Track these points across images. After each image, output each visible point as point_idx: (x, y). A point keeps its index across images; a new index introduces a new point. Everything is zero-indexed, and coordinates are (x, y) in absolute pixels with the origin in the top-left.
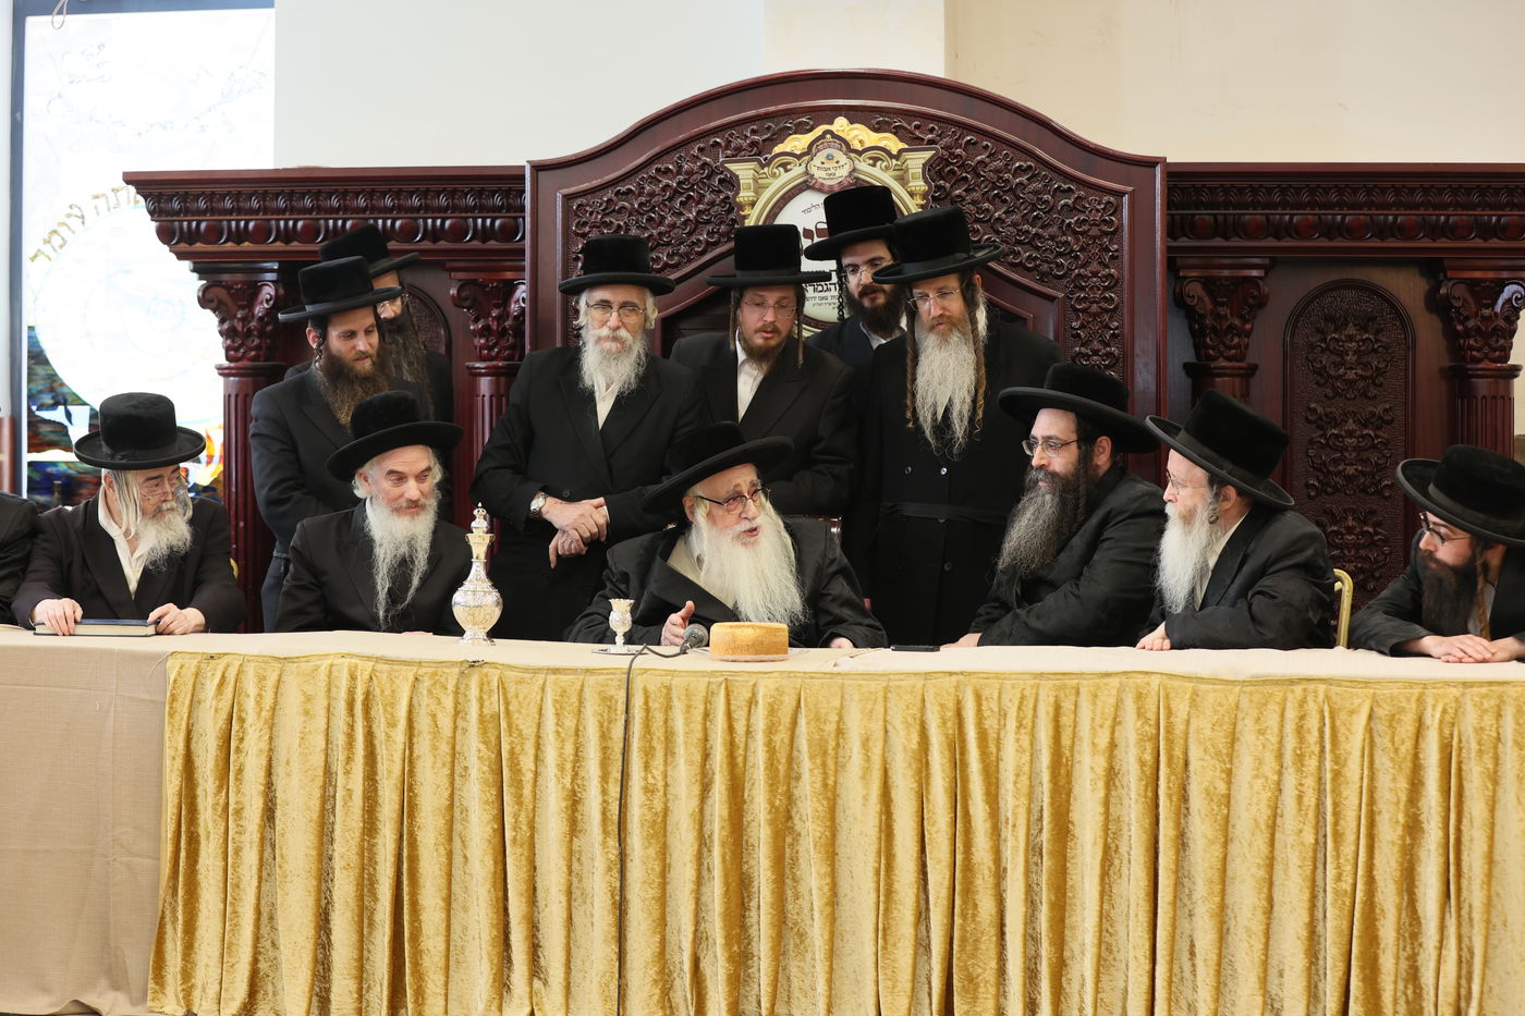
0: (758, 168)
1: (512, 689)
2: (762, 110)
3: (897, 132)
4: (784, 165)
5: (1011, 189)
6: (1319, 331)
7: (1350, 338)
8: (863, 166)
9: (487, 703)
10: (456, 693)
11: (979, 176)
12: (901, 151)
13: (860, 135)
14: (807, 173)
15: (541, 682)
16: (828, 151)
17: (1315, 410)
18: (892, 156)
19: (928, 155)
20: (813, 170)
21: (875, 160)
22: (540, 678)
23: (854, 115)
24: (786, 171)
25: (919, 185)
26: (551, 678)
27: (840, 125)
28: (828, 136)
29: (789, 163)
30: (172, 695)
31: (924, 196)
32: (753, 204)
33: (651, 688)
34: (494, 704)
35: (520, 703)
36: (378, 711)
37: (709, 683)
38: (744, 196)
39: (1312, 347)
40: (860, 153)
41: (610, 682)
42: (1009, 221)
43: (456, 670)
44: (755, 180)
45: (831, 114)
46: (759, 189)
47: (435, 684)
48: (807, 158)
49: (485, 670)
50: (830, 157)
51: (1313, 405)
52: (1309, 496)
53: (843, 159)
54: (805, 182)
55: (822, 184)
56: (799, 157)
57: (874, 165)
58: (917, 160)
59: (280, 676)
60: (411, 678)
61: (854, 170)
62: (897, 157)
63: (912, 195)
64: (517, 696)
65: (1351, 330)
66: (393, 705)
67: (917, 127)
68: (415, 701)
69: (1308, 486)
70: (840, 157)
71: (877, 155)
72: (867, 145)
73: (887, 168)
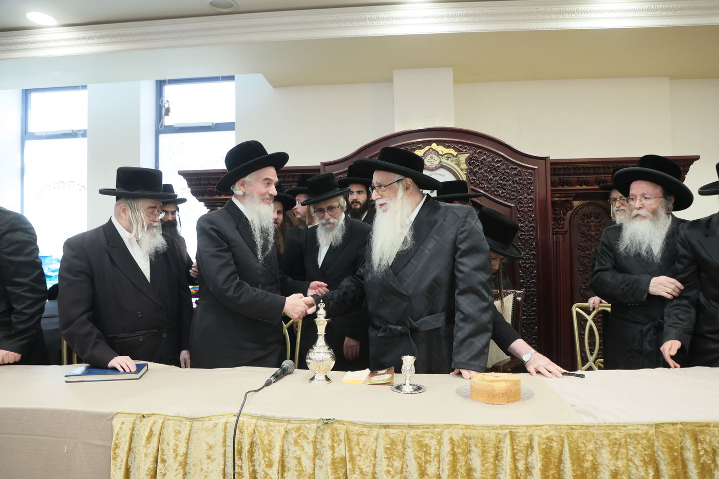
1: (354, 438)
2: (405, 143)
3: (454, 148)
5: (495, 168)
6: (582, 219)
7: (592, 221)
8: (444, 160)
9: (337, 450)
10: (315, 442)
11: (483, 164)
12: (457, 154)
13: (441, 149)
15: (375, 434)
16: (431, 155)
17: (581, 246)
18: (454, 156)
19: (467, 155)
20: (426, 162)
21: (448, 158)
22: (375, 431)
23: (439, 143)
25: (464, 166)
26: (383, 431)
27: (434, 146)
28: (431, 150)
30: (116, 444)
31: (466, 170)
33: (456, 438)
34: (341, 451)
35: (360, 449)
36: (258, 455)
37: (498, 434)
39: (579, 225)
40: (442, 156)
41: (426, 434)
42: (494, 180)
43: (314, 426)
45: (430, 143)
47: (299, 435)
48: (423, 157)
49: (335, 426)
50: (431, 158)
51: (581, 244)
52: (580, 274)
53: (436, 158)
55: (429, 167)
57: (448, 160)
58: (463, 158)
59: (190, 431)
60: (283, 432)
61: (441, 162)
62: (456, 157)
63: (462, 170)
64: (358, 444)
65: (592, 219)
66: (270, 451)
67: (460, 147)
68: (286, 448)
69: (579, 271)
71: (449, 156)
72: (444, 153)
73: (453, 161)
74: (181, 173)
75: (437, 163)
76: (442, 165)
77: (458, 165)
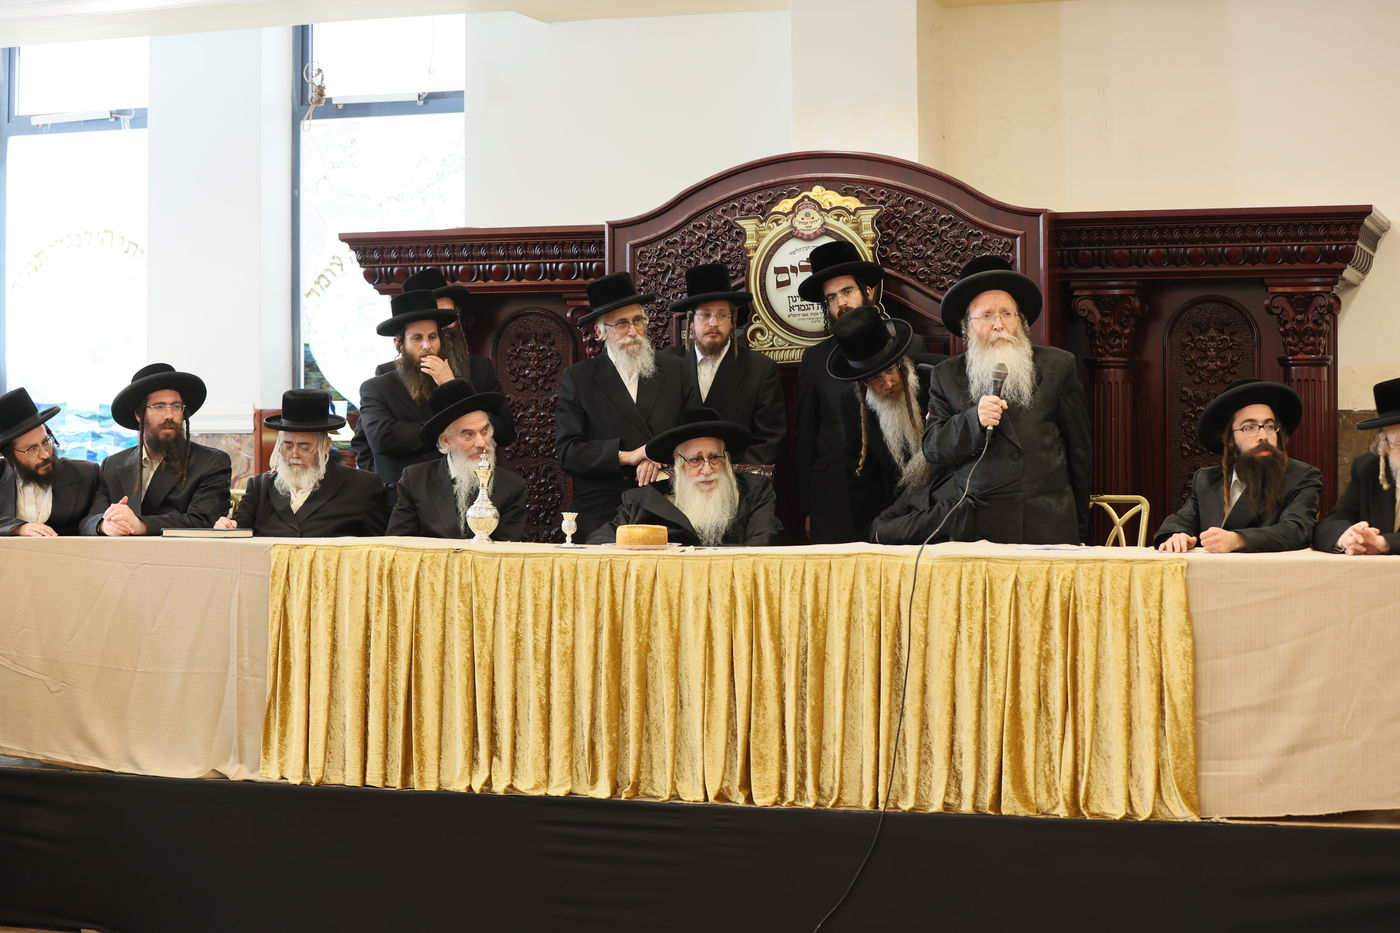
0: (758, 223)
1: (480, 567)
2: (765, 182)
3: (858, 195)
4: (776, 221)
5: (937, 235)
6: (1189, 334)
7: (1212, 339)
8: (831, 220)
9: (464, 576)
10: (446, 569)
11: (915, 226)
12: (857, 209)
13: (832, 198)
14: (792, 226)
15: (498, 562)
16: (806, 210)
17: (1186, 393)
18: (850, 213)
19: (875, 211)
20: (796, 224)
21: (839, 216)
22: (498, 559)
23: (828, 184)
24: (778, 225)
25: (869, 233)
26: (504, 560)
27: (817, 192)
28: (807, 200)
29: (779, 220)
30: (274, 572)
31: (873, 241)
32: (755, 249)
33: (565, 566)
34: (469, 577)
35: (485, 576)
36: (398, 583)
37: (600, 562)
38: (750, 243)
39: (1184, 346)
40: (828, 211)
42: (936, 258)
43: (445, 555)
44: (757, 232)
45: (810, 183)
46: (759, 238)
47: (433, 563)
48: (791, 215)
49: (463, 555)
50: (807, 215)
51: (1185, 389)
52: (1184, 457)
53: (816, 215)
54: (791, 232)
55: (803, 234)
56: (786, 215)
57: (838, 220)
58: (868, 216)
59: (339, 558)
60: (418, 560)
61: (824, 223)
62: (854, 214)
63: (864, 240)
64: (483, 571)
65: (1212, 333)
66: (406, 577)
67: (872, 192)
68: (421, 574)
69: (1183, 448)
70: (814, 214)
71: (840, 212)
72: (834, 205)
73: (847, 222)
74: (344, 238)
75: (817, 225)
76: (827, 229)
77: (858, 230)
